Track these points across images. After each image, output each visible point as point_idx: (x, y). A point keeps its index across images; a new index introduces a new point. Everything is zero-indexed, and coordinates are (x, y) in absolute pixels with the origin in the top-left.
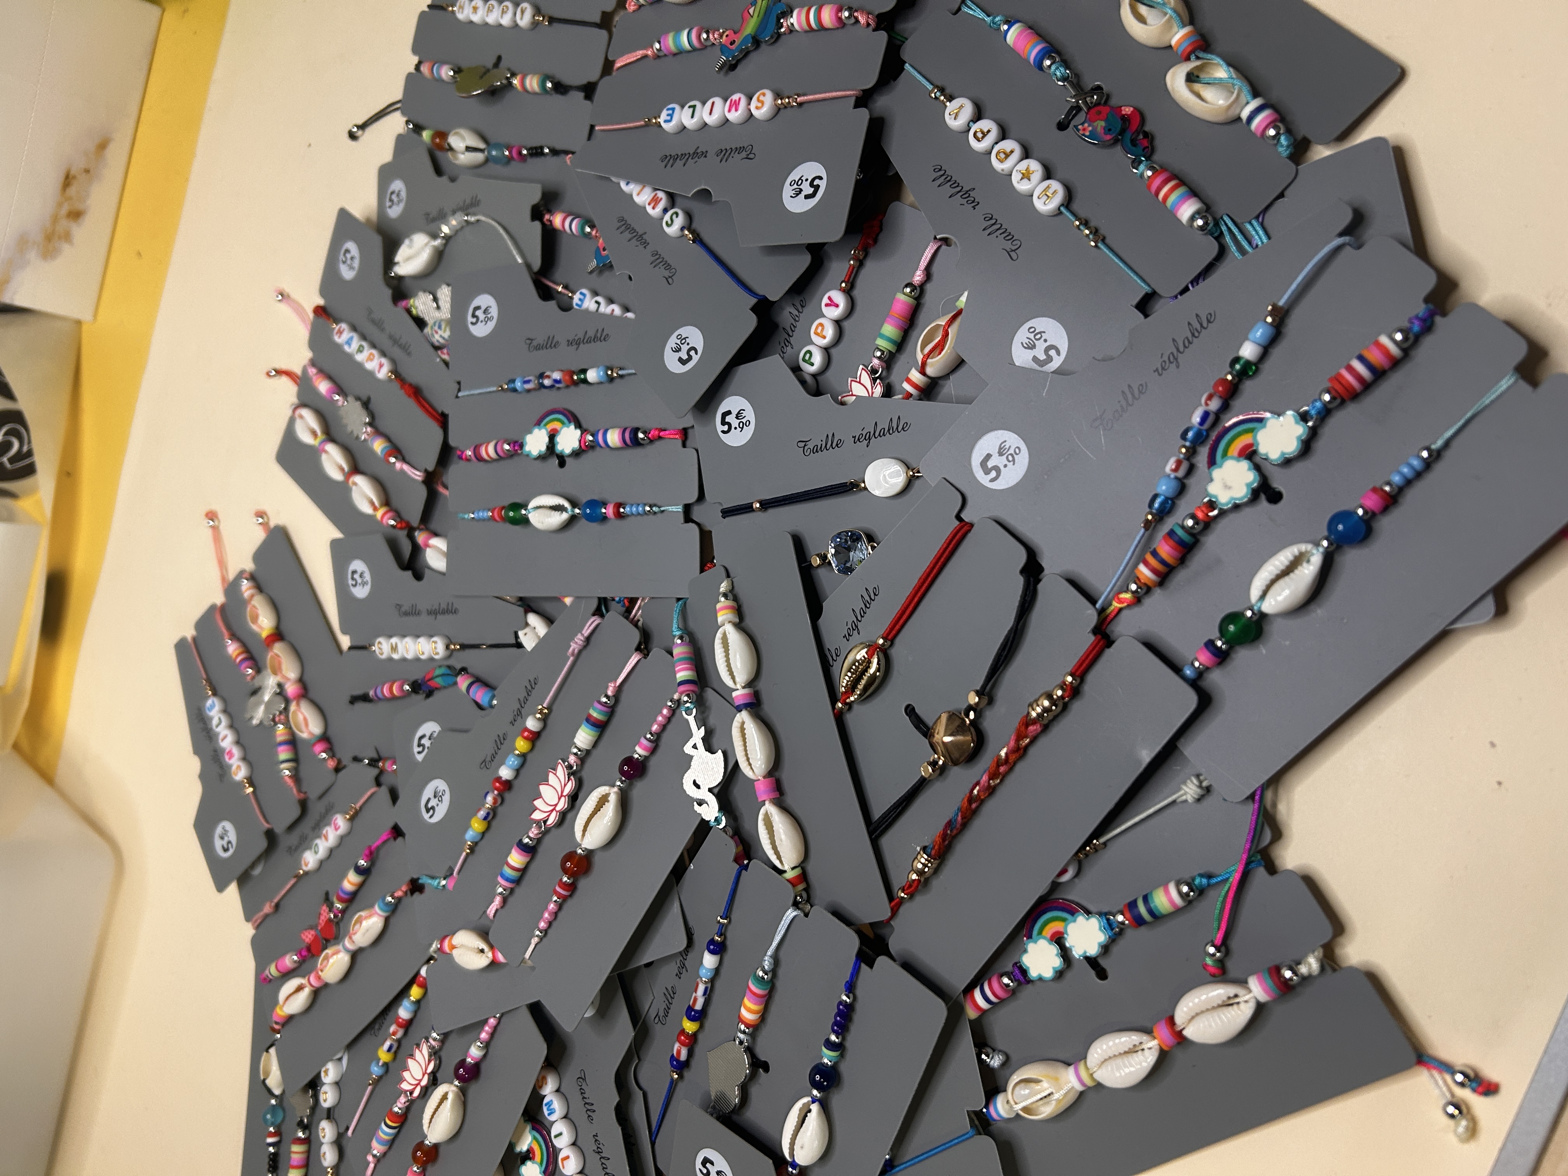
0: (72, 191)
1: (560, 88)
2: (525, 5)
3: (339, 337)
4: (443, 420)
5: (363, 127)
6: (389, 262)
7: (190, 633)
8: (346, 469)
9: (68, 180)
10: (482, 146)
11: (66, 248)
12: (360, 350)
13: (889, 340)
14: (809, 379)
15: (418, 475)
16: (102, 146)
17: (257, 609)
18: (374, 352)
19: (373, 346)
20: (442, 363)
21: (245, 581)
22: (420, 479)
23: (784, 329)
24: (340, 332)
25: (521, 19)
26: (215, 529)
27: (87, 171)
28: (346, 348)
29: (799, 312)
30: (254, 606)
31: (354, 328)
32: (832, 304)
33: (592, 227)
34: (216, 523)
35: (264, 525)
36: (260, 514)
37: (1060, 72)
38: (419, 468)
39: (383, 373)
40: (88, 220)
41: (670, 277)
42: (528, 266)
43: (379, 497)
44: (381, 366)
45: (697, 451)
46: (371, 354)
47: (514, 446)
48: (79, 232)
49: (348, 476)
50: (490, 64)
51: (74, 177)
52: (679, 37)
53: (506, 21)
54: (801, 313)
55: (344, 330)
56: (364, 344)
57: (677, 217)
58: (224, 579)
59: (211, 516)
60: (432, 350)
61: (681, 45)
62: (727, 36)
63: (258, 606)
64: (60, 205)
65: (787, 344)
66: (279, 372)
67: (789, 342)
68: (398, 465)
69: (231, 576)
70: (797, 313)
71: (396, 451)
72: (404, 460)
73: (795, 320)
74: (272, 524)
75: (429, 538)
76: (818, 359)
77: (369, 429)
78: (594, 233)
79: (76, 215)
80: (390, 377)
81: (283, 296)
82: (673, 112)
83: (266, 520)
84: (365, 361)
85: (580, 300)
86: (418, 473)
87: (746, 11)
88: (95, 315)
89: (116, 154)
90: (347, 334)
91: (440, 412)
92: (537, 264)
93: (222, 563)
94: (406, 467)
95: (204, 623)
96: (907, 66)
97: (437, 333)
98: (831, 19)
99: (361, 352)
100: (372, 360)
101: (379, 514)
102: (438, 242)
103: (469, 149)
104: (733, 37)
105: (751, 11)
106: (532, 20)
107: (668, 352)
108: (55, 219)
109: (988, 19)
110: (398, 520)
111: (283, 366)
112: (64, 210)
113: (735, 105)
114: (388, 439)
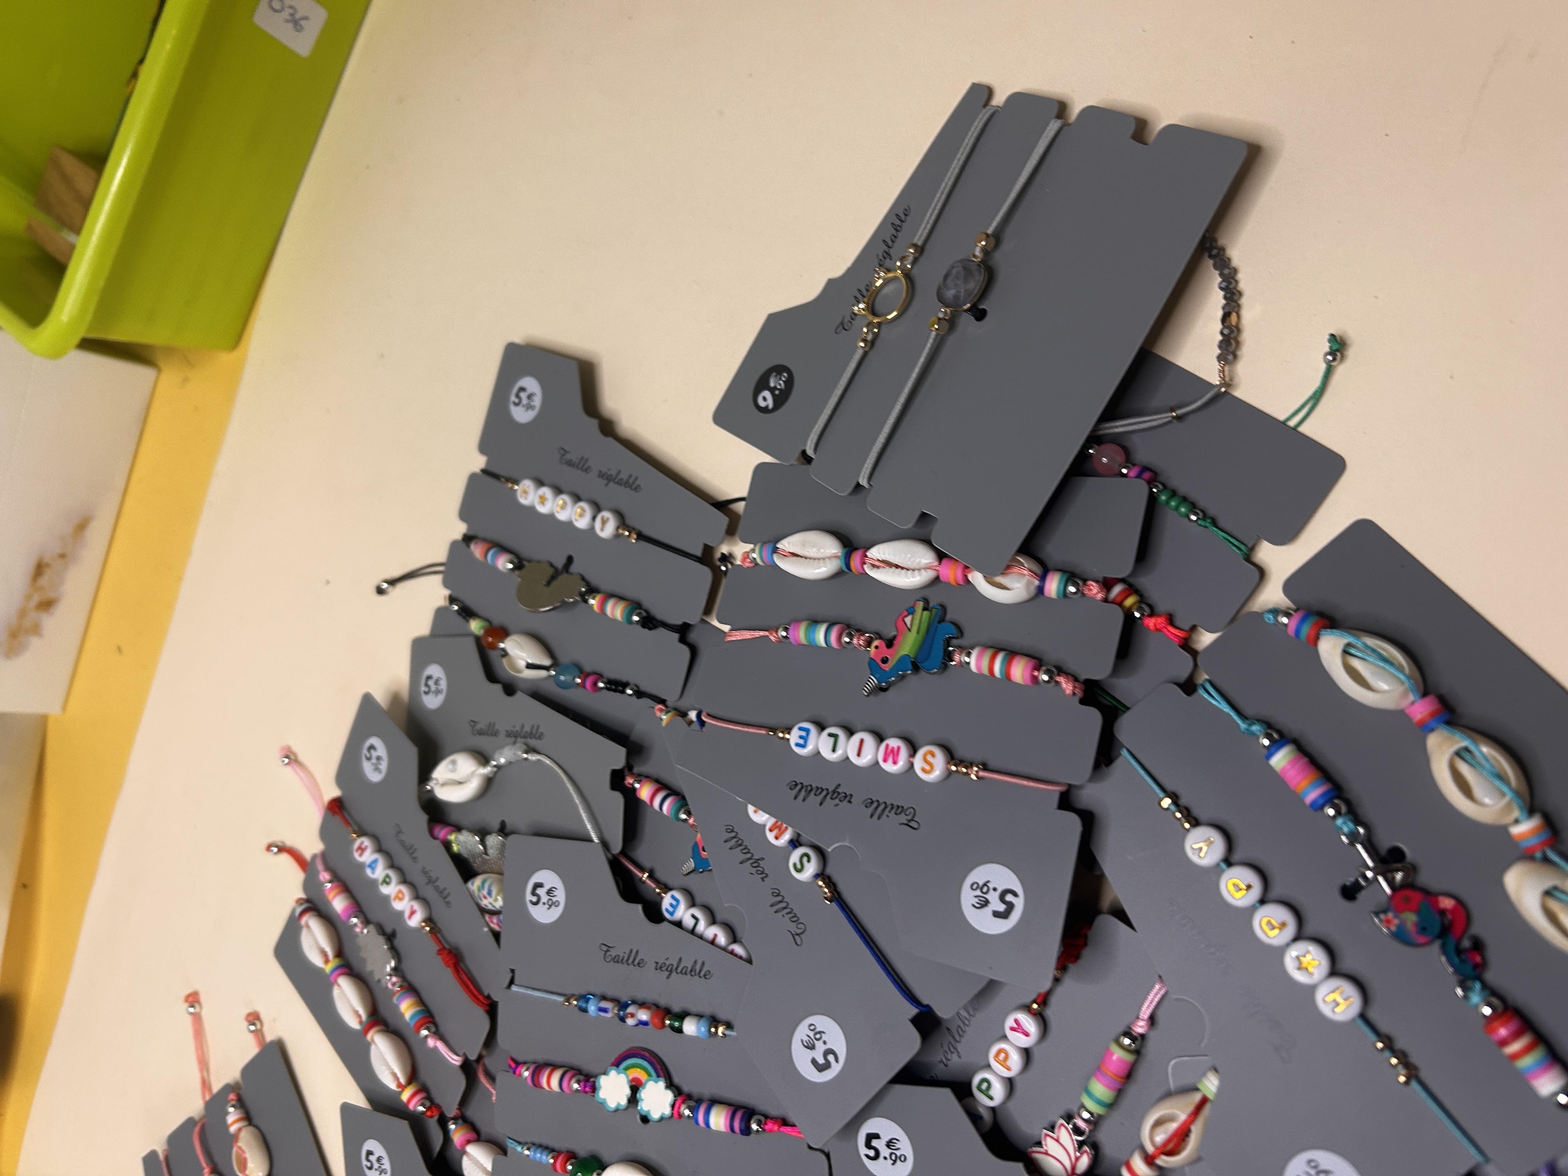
0: (44, 581)
1: (649, 622)
2: (606, 514)
3: (361, 855)
4: (492, 1009)
5: (392, 582)
6: (425, 775)
7: (160, 1147)
8: (364, 1017)
9: (40, 569)
10: (547, 662)
11: (34, 641)
12: (386, 881)
13: (1099, 1102)
14: (987, 1116)
15: (455, 1060)
16: (82, 526)
17: (244, 1152)
18: (404, 889)
19: (404, 881)
20: (490, 935)
21: (231, 1110)
22: (458, 1064)
23: (948, 1029)
24: (362, 850)
25: (602, 530)
26: (197, 1019)
27: (62, 556)
28: (369, 872)
29: (970, 1014)
30: (240, 1148)
31: (380, 849)
32: (1018, 1028)
33: (689, 813)
34: (198, 1010)
35: (258, 1034)
36: (254, 1018)
37: (1344, 825)
38: (456, 1049)
39: (415, 921)
40: (61, 610)
41: (798, 934)
42: (605, 844)
43: (403, 1070)
44: (413, 913)
45: (828, 1156)
46: (400, 892)
47: (585, 1087)
48: (51, 623)
49: (367, 1028)
50: (560, 563)
51: (47, 565)
52: (814, 631)
53: (582, 523)
54: (973, 1016)
55: (366, 848)
56: (391, 873)
57: (809, 861)
58: (205, 1085)
59: (193, 999)
60: (478, 913)
61: (814, 640)
62: (876, 647)
63: (244, 1148)
64: (28, 597)
65: (952, 1049)
66: (282, 849)
67: (955, 1048)
68: (431, 1042)
69: (216, 1088)
70: (966, 1014)
71: (428, 1018)
72: (439, 1034)
73: (964, 1023)
74: (269, 1037)
75: (469, 1142)
76: (998, 1091)
77: (394, 979)
78: (691, 821)
79: (47, 605)
80: (423, 927)
81: (290, 757)
82: (808, 734)
83: (259, 1026)
84: (393, 896)
85: (671, 905)
86: (455, 1057)
87: (900, 619)
88: (64, 708)
89: (97, 534)
90: (368, 856)
91: (486, 994)
92: (617, 846)
93: (203, 1063)
94: (440, 1045)
95: (178, 1138)
96: (1124, 752)
97: (485, 898)
98: (1023, 675)
99: (388, 883)
100: (401, 899)
101: (405, 1096)
102: (487, 770)
103: (530, 666)
104: (885, 652)
105: (908, 620)
106: (615, 533)
107: (797, 1048)
108: (23, 613)
109: (1243, 726)
110: (428, 1104)
111: (289, 842)
112: (36, 598)
113: (892, 754)
114: (421, 1001)
